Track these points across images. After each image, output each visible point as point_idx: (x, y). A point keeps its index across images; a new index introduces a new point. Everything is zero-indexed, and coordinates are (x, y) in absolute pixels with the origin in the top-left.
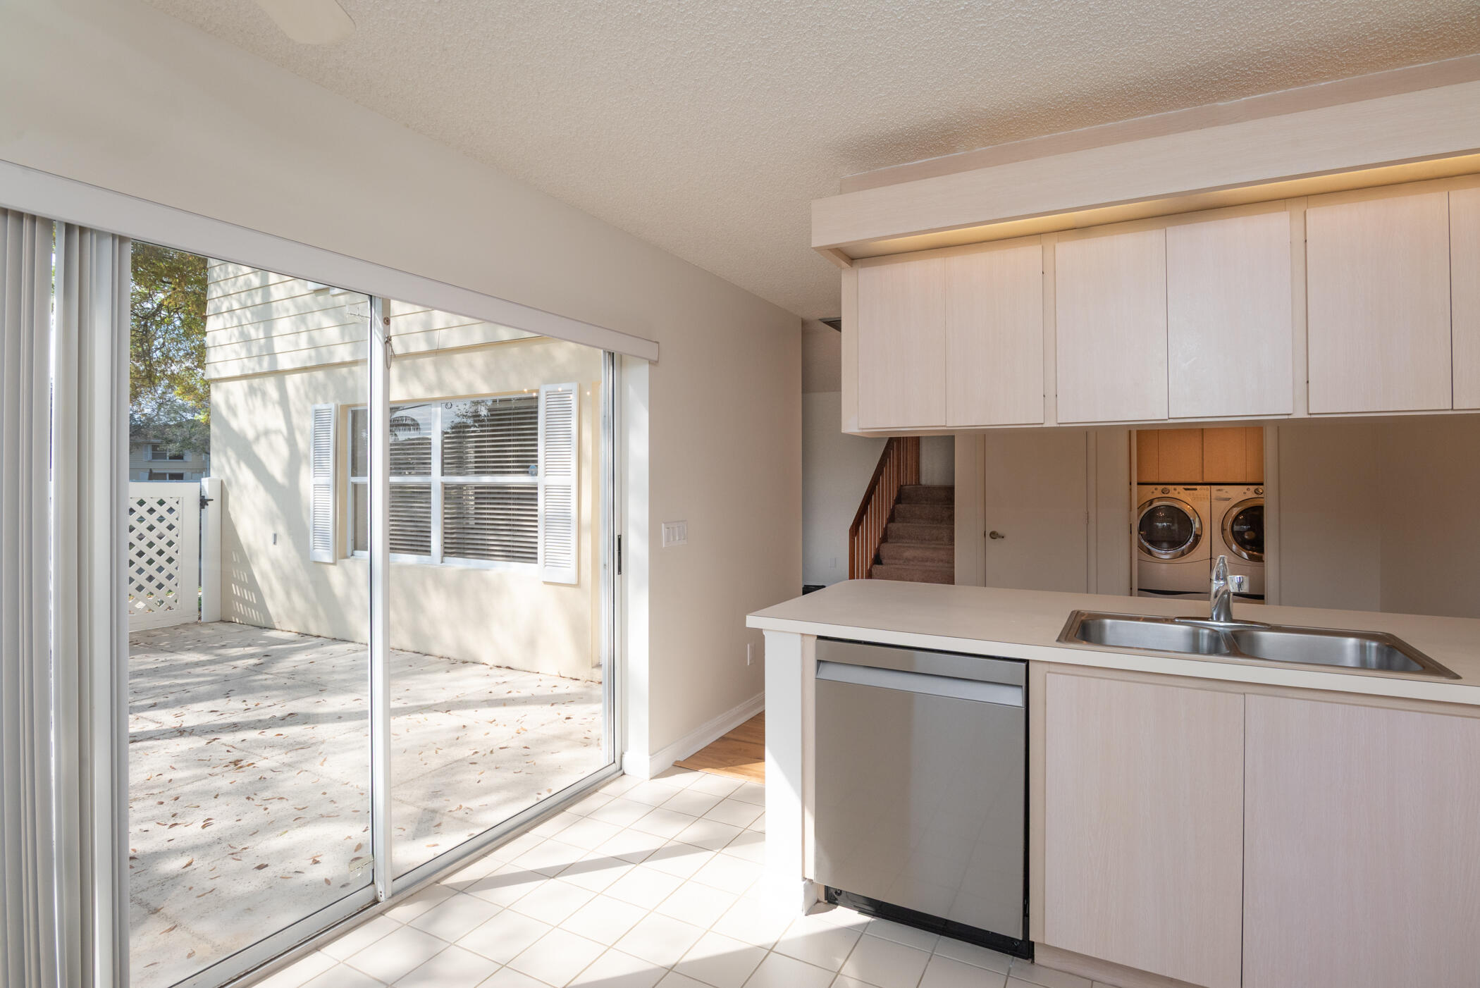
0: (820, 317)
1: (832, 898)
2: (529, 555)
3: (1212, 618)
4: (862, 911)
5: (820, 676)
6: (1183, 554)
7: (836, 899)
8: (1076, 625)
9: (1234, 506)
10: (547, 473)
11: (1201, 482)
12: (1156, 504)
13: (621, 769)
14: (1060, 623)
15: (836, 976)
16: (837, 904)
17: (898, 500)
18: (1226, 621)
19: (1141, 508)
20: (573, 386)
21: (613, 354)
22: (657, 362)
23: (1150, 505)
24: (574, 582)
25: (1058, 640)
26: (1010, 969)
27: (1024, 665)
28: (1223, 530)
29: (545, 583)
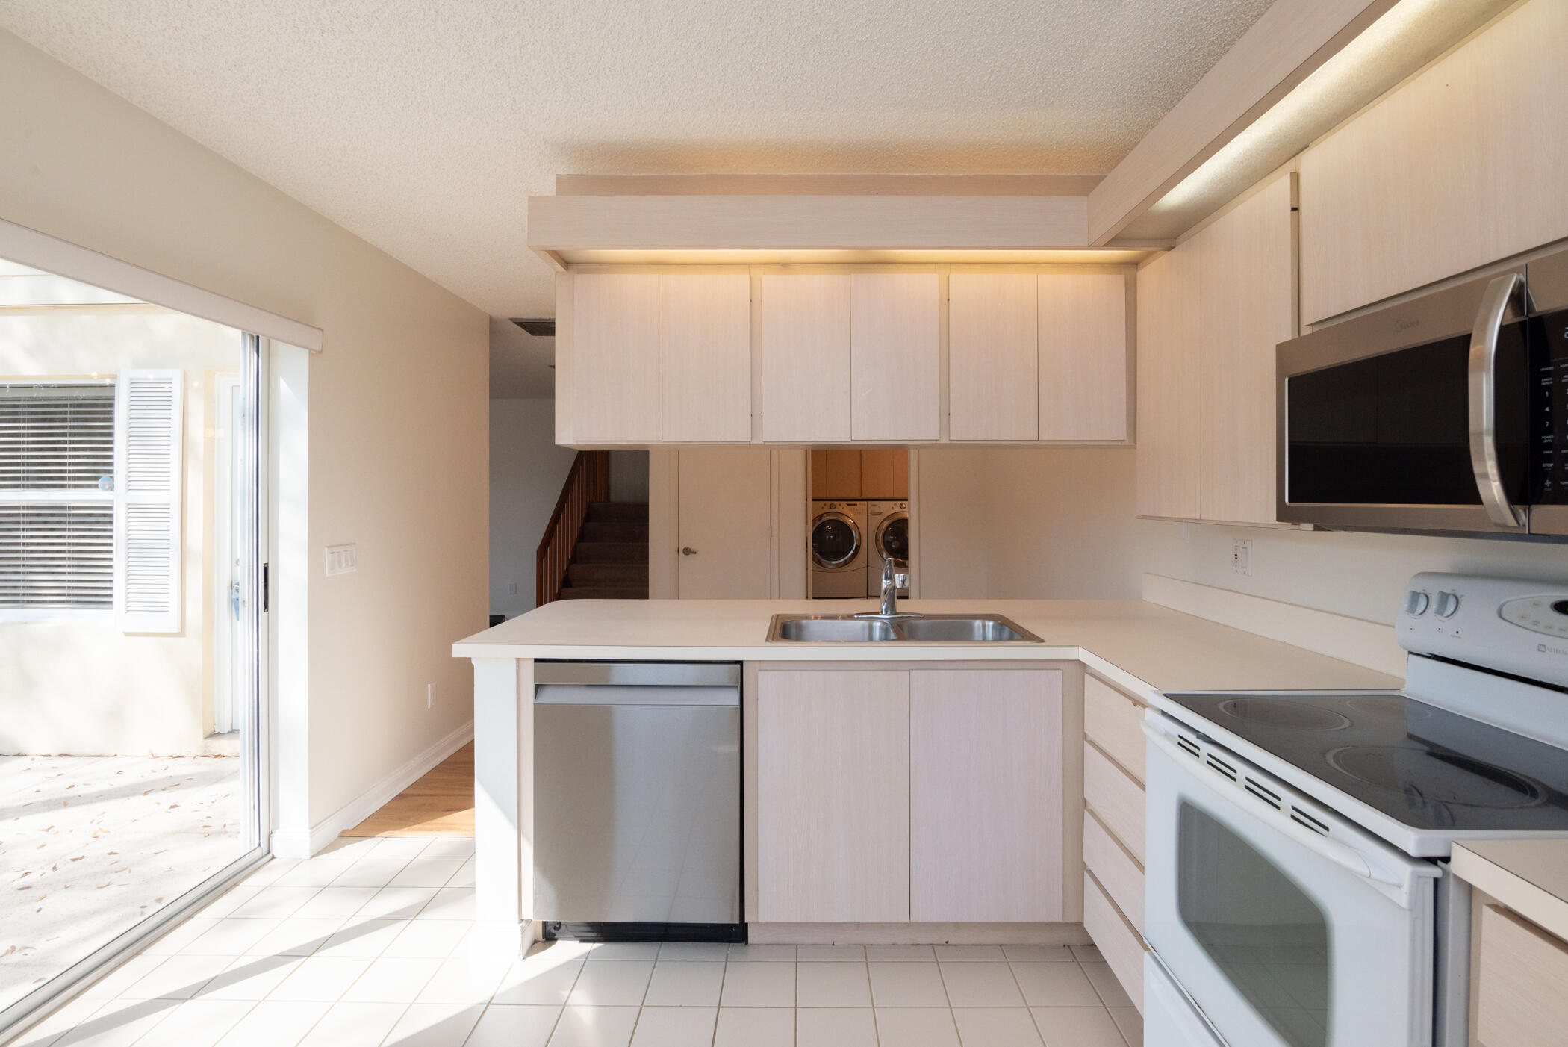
0: (511, 317)
1: (549, 935)
2: (97, 597)
3: (882, 612)
4: (584, 940)
5: (540, 701)
6: (846, 563)
7: (555, 935)
8: (779, 627)
9: (884, 520)
10: (130, 488)
11: (859, 498)
12: (825, 518)
13: (269, 852)
14: (765, 628)
15: (564, 1008)
16: (556, 940)
17: (588, 518)
18: (892, 614)
19: (814, 521)
20: (176, 375)
21: (258, 337)
22: (320, 352)
23: (820, 520)
24: (176, 630)
25: (767, 640)
26: (727, 955)
27: (739, 665)
28: (877, 540)
29: (127, 634)
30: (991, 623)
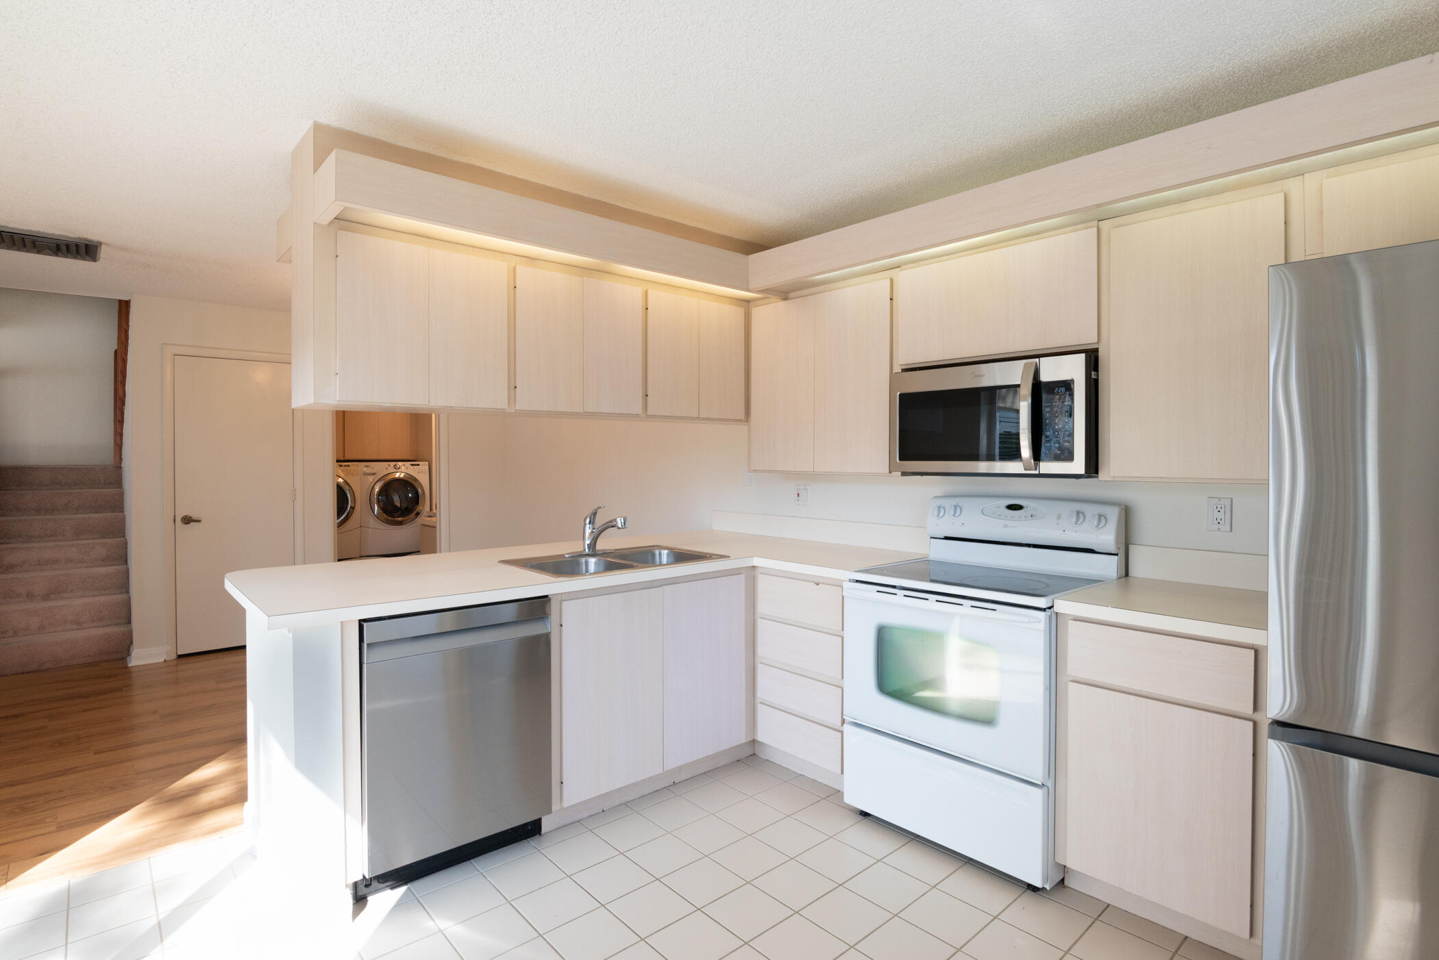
1: (359, 896)
5: (371, 661)
7: (365, 894)
9: (378, 480)
15: (442, 932)
16: (366, 897)
26: (534, 846)
28: (370, 500)
30: (666, 552)
